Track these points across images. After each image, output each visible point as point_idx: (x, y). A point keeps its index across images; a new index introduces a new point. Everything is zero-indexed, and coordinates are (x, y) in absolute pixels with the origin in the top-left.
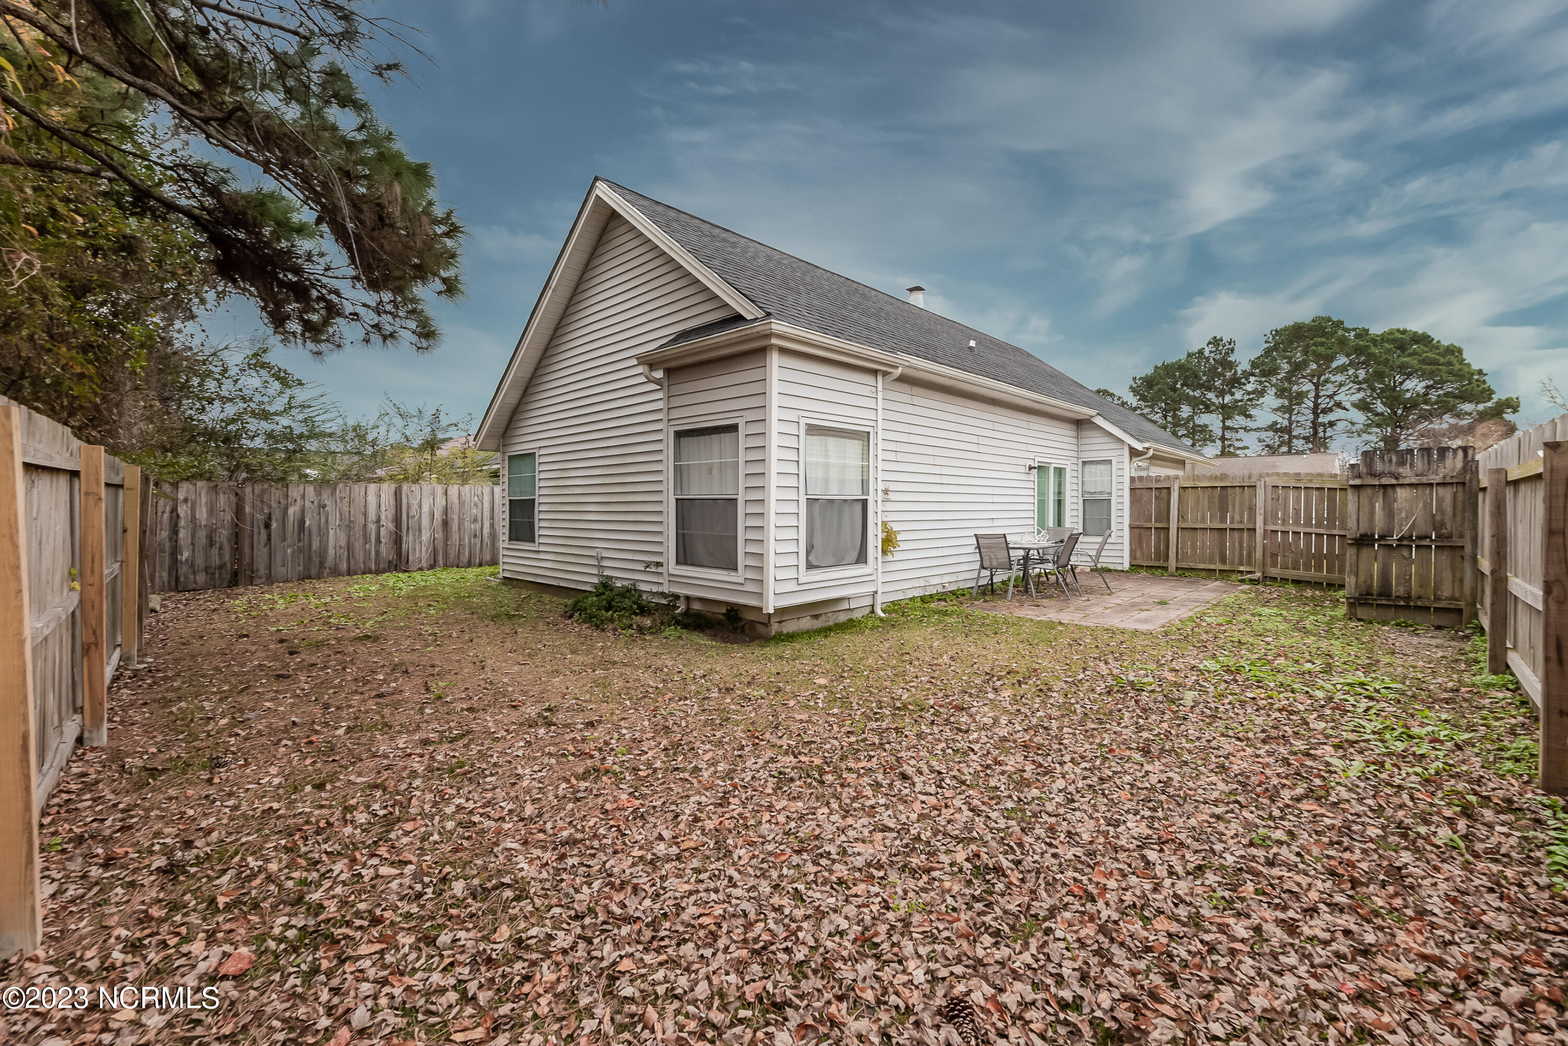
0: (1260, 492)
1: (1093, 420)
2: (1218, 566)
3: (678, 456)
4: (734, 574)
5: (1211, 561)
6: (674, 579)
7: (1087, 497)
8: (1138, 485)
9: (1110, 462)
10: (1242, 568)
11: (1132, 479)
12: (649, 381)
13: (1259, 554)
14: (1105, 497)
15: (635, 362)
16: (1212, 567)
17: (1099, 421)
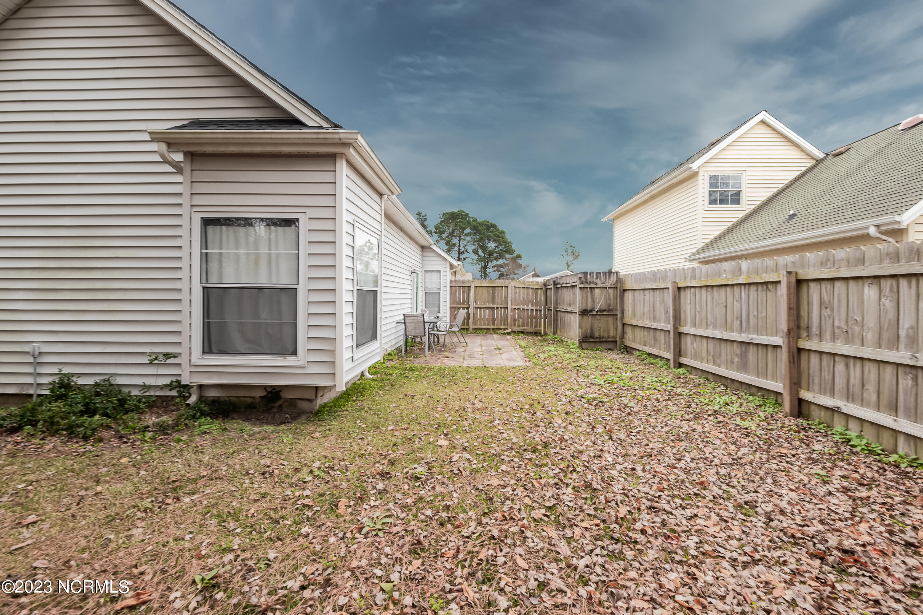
0: (509, 289)
1: (431, 247)
2: (491, 327)
3: (205, 243)
4: (292, 358)
5: (489, 325)
6: (195, 369)
7: (427, 290)
8: (453, 284)
9: (439, 271)
10: (502, 327)
11: (451, 281)
12: (165, 161)
13: (509, 320)
14: (437, 291)
15: (147, 137)
16: (489, 327)
17: (434, 247)
